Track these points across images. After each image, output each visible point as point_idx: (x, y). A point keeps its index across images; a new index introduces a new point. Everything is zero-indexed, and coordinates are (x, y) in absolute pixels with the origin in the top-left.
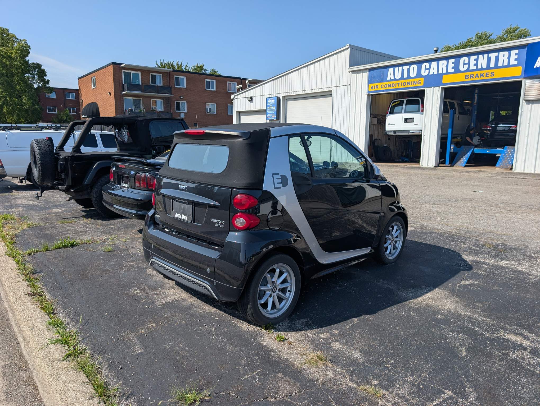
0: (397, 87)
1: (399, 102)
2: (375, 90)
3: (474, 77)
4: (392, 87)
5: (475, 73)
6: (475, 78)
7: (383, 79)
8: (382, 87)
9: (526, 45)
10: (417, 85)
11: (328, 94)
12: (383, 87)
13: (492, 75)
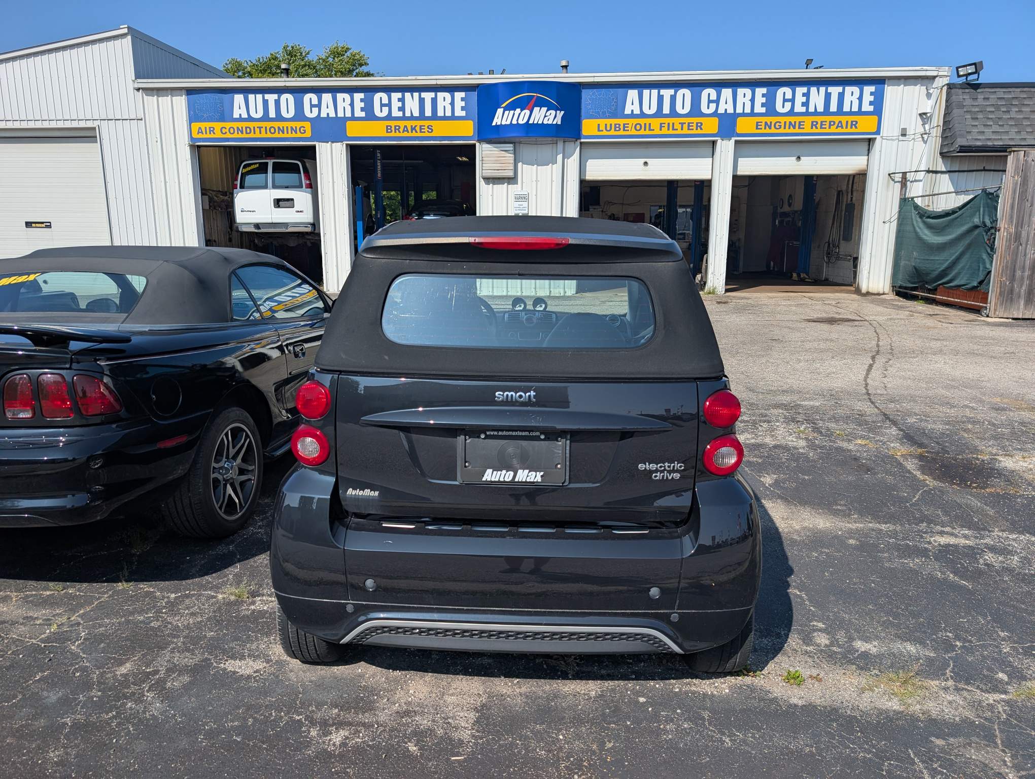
0: (258, 135)
1: (258, 165)
2: (208, 136)
3: (401, 130)
4: (247, 133)
5: (402, 124)
6: (403, 132)
7: (224, 115)
8: (224, 132)
9: (475, 87)
10: (299, 135)
11: (86, 135)
12: (226, 133)
13: (430, 131)
